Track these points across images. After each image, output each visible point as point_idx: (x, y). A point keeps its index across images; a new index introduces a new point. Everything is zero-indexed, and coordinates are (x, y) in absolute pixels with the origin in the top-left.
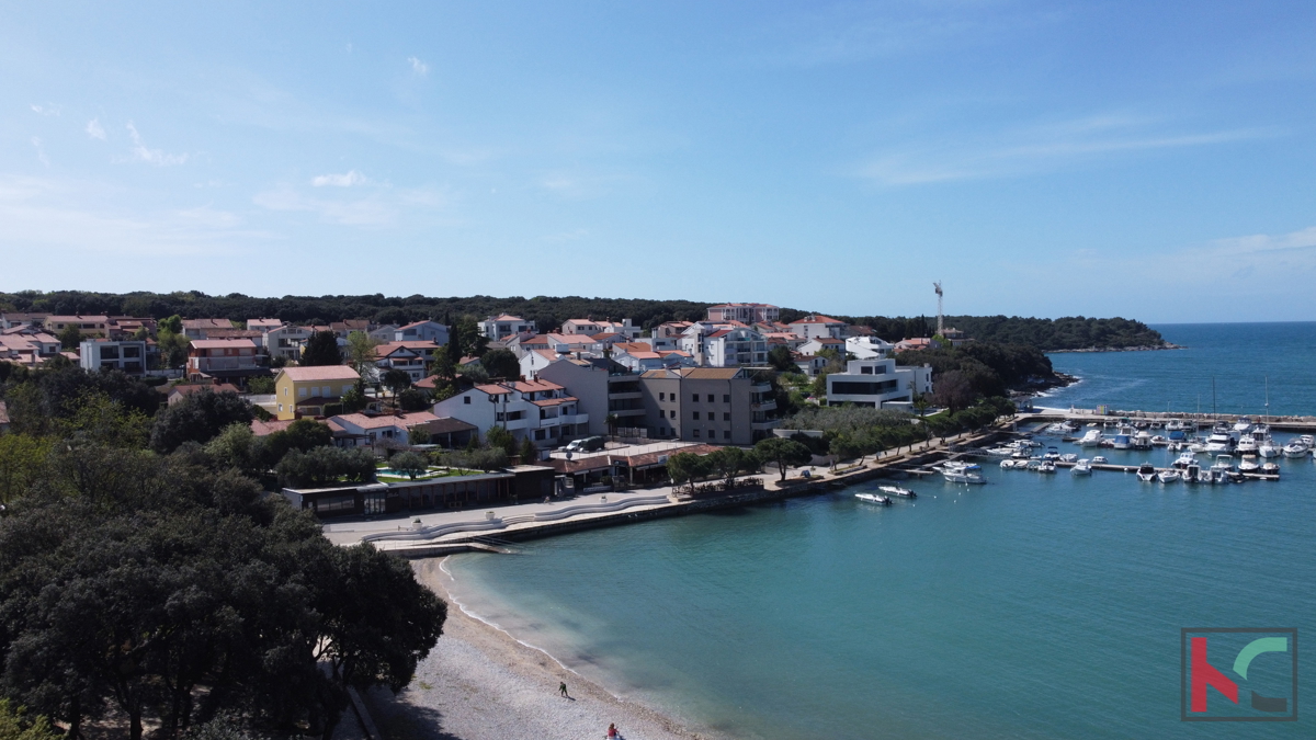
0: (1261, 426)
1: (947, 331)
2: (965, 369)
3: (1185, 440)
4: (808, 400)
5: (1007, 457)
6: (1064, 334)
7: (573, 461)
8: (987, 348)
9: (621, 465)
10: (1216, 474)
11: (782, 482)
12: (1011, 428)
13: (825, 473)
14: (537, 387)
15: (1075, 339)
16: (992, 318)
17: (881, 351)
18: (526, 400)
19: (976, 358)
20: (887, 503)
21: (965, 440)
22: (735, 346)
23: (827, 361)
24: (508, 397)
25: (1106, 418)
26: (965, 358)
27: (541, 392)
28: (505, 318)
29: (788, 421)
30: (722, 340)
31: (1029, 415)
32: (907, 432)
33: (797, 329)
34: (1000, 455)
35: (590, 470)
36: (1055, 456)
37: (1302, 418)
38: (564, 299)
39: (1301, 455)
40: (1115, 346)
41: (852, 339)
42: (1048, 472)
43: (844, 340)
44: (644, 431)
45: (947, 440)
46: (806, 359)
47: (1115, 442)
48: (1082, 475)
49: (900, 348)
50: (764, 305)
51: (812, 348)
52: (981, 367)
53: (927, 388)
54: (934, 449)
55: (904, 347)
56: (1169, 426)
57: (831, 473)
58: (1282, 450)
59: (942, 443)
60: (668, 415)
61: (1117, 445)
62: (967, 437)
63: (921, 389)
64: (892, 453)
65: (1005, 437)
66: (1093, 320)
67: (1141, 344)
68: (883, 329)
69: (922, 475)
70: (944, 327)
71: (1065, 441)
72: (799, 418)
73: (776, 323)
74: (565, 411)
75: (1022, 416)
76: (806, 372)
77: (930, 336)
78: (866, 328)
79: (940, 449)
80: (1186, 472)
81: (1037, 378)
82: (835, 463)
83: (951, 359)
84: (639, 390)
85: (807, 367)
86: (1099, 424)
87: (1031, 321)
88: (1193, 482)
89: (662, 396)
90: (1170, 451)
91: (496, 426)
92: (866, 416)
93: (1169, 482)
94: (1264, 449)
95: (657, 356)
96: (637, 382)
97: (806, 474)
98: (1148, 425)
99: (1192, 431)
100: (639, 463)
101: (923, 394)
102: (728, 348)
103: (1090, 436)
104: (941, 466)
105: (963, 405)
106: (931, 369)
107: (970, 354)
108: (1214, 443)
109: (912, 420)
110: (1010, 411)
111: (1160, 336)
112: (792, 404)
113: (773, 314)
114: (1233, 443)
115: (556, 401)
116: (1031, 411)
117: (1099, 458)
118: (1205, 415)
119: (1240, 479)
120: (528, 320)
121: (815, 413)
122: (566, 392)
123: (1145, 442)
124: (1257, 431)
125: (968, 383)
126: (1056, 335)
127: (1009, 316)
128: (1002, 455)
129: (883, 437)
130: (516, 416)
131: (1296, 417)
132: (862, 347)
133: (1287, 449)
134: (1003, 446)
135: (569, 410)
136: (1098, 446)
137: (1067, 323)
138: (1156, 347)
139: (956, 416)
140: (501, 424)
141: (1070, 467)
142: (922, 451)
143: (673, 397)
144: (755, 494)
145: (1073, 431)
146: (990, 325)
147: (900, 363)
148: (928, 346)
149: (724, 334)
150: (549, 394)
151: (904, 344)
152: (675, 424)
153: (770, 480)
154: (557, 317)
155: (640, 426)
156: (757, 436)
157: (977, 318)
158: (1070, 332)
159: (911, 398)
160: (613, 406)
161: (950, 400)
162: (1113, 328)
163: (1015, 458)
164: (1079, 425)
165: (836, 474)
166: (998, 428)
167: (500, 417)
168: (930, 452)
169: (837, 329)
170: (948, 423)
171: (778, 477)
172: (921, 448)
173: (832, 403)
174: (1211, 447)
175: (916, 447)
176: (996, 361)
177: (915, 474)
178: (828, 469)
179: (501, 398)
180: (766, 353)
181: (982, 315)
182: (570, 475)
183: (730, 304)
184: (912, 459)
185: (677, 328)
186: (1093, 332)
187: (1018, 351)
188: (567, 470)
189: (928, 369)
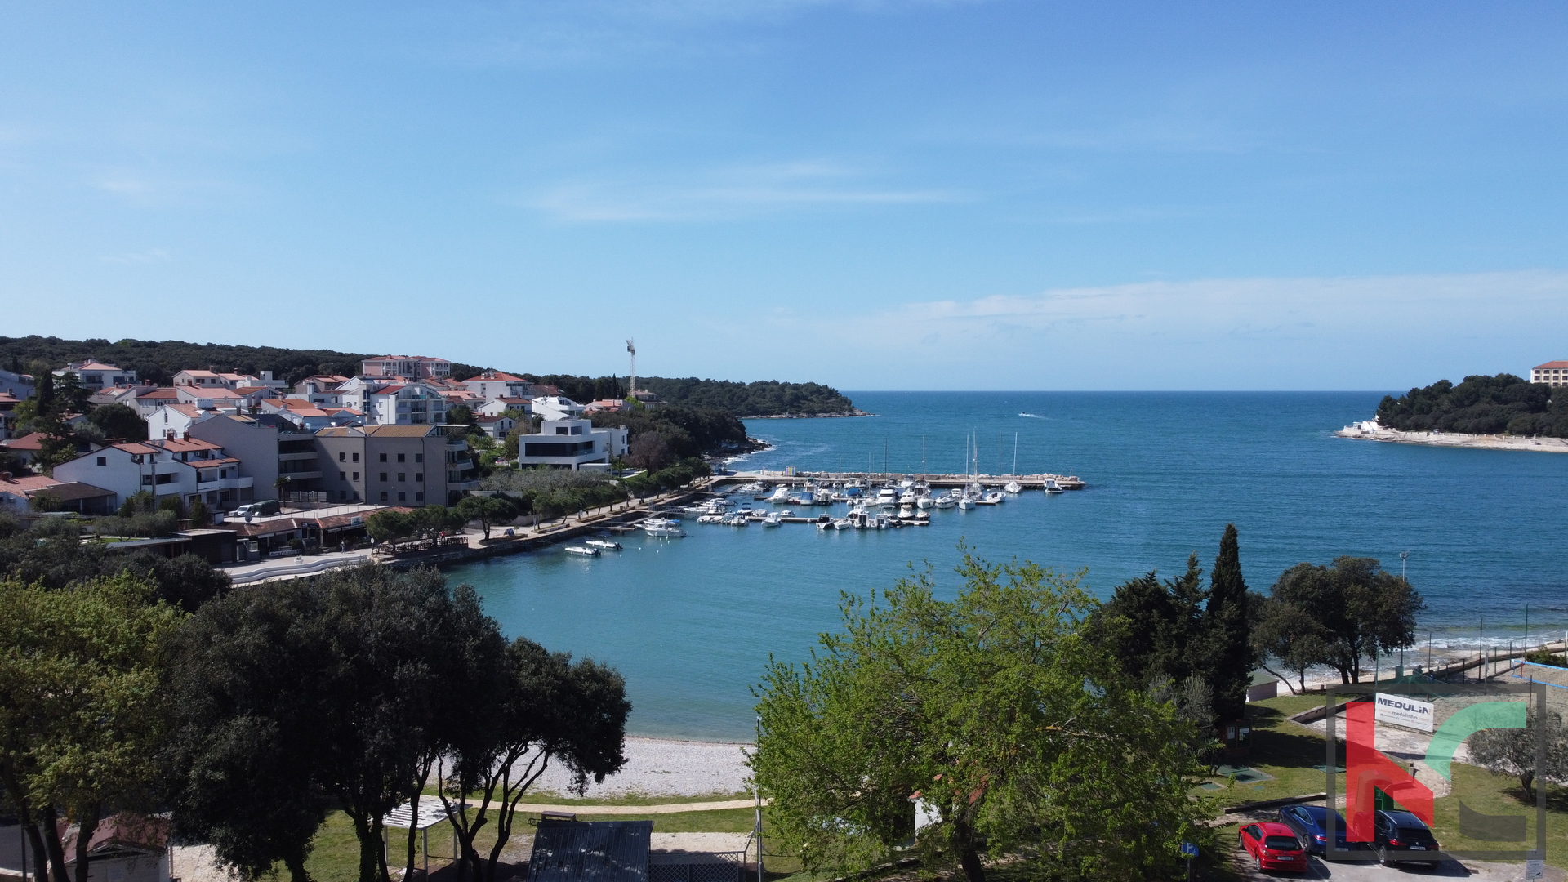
0: (922, 481)
1: (639, 392)
2: (660, 431)
3: (861, 496)
4: (497, 463)
5: (704, 514)
6: (758, 399)
7: (254, 525)
8: (682, 411)
9: (310, 528)
10: (880, 521)
11: (486, 541)
12: (706, 489)
13: (530, 532)
14: (188, 447)
15: (769, 404)
16: (684, 381)
17: (571, 413)
18: (178, 461)
19: (670, 421)
20: (597, 554)
21: (662, 500)
22: (409, 405)
23: (513, 421)
24: (155, 456)
25: (795, 479)
26: (660, 420)
27: (195, 452)
28: (94, 366)
29: (483, 484)
30: (393, 397)
31: (723, 477)
32: (608, 491)
33: (473, 387)
34: (697, 513)
35: (275, 533)
36: (747, 511)
37: (956, 476)
38: (162, 343)
39: (949, 505)
40: (807, 412)
41: (539, 399)
42: (739, 525)
43: (529, 400)
44: (323, 494)
45: (646, 500)
46: (490, 420)
47: (802, 498)
48: (771, 526)
49: (591, 409)
50: (433, 359)
51: (494, 407)
52: (676, 430)
53: (623, 450)
54: (634, 508)
55: (595, 409)
56: (848, 485)
57: (535, 531)
58: (935, 502)
59: (641, 503)
60: (349, 477)
61: (803, 502)
62: (665, 498)
63: (616, 452)
64: (594, 513)
65: (701, 497)
66: (787, 384)
67: (833, 411)
68: (573, 389)
69: (624, 531)
70: (636, 389)
71: (756, 499)
72: (494, 479)
73: (448, 380)
74: (224, 474)
75: (716, 478)
76: (491, 434)
77: (622, 397)
78: (552, 387)
79: (640, 509)
80: (857, 520)
81: (731, 443)
82: (538, 523)
83: (647, 421)
84: (313, 450)
85: (492, 428)
86: (788, 485)
87: (725, 384)
88: (863, 528)
89: (342, 456)
90: (849, 505)
91: (142, 492)
92: (564, 477)
93: (843, 529)
94: (921, 502)
95: (324, 414)
96: (311, 441)
97: (510, 533)
98: (831, 485)
99: (865, 489)
100: (330, 525)
101: (620, 456)
102: (400, 406)
103: (779, 493)
104: (641, 523)
105: (661, 466)
106: (627, 431)
107: (665, 417)
108: (883, 498)
109: (611, 481)
110: (706, 472)
111: (850, 403)
112: (483, 467)
113: (443, 370)
114: (897, 496)
115: (215, 463)
116: (725, 473)
117: (785, 512)
118: (879, 474)
119: (898, 525)
120: (126, 369)
121: (510, 475)
122: (224, 452)
123: (827, 498)
124: (919, 486)
125: (665, 443)
126: (750, 400)
127: (702, 379)
128: (699, 513)
129: (586, 496)
130: (165, 479)
131: (952, 475)
132: (550, 408)
133: (938, 500)
134: (699, 505)
135: (228, 473)
136: (787, 503)
137: (761, 387)
138: (847, 414)
139: (654, 477)
140: (149, 488)
141: (760, 521)
142: (623, 510)
143: (356, 457)
144: (460, 553)
145: (764, 491)
146: (682, 388)
147: (595, 425)
148: (620, 408)
149: (395, 391)
150: (204, 455)
151: (595, 406)
152: (359, 487)
153: (474, 540)
154: (163, 367)
155: (318, 490)
156: (454, 498)
157: (668, 380)
158: (764, 397)
159: (607, 460)
160: (284, 467)
161: (647, 460)
162: (805, 393)
163: (711, 514)
164: (769, 486)
165: (540, 533)
166: (694, 489)
167: (147, 480)
168: (630, 512)
169: (520, 389)
170: (647, 483)
171: (482, 536)
172: (621, 507)
173: (525, 466)
174: (881, 500)
175: (616, 507)
176: (693, 425)
177: (618, 531)
178: (532, 528)
179: (147, 458)
180: (444, 413)
181: (674, 377)
182: (253, 538)
183: (391, 357)
184: (613, 518)
185: (328, 384)
186: (787, 397)
187: (712, 415)
188: (250, 533)
189: (623, 431)
